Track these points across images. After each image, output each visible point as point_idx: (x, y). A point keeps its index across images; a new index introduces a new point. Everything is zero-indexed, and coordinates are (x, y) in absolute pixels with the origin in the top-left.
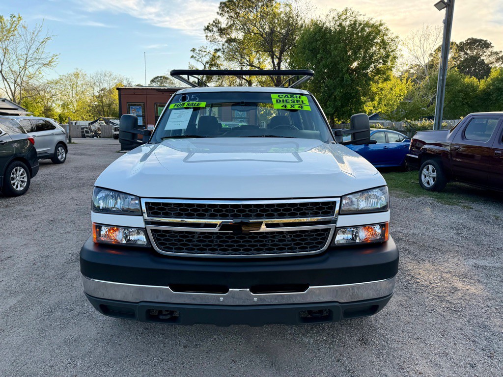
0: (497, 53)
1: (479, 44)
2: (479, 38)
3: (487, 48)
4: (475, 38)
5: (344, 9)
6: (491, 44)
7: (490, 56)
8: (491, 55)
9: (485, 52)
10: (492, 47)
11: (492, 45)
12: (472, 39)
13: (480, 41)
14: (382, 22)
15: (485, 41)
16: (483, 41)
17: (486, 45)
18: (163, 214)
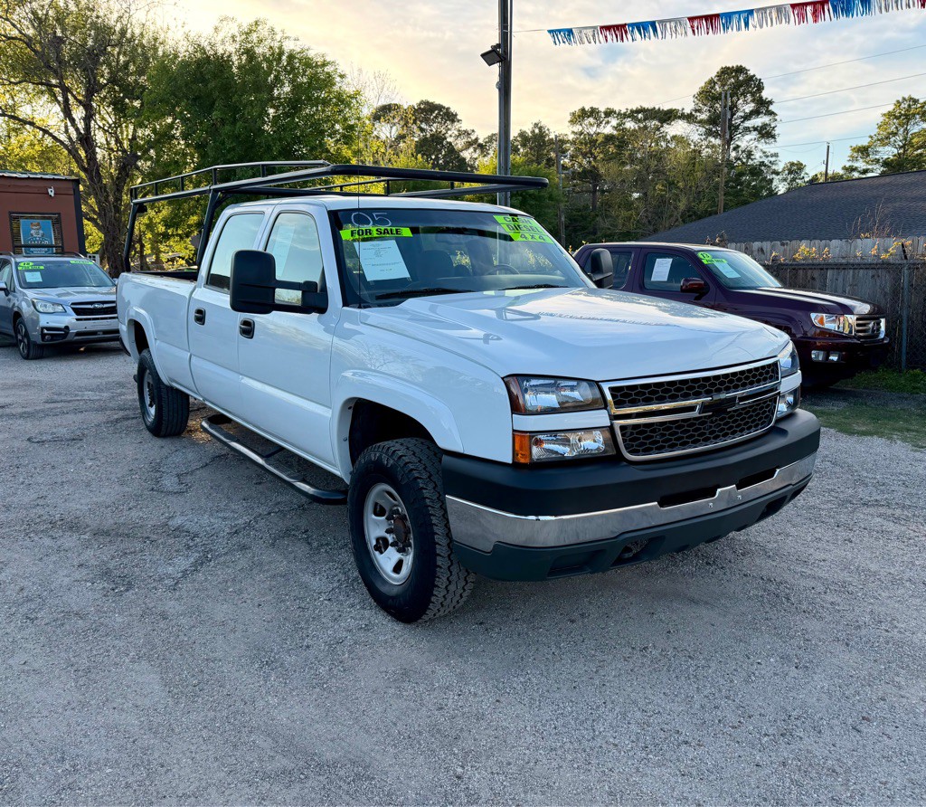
0: (467, 133)
1: (439, 114)
2: (437, 102)
3: (453, 121)
4: (431, 101)
5: (252, 21)
6: (456, 115)
7: (458, 136)
8: (460, 135)
9: (449, 129)
10: (459, 121)
11: (458, 117)
12: (427, 103)
13: (440, 107)
14: (328, 59)
15: (448, 109)
16: (444, 108)
17: (450, 117)
18: (629, 402)
